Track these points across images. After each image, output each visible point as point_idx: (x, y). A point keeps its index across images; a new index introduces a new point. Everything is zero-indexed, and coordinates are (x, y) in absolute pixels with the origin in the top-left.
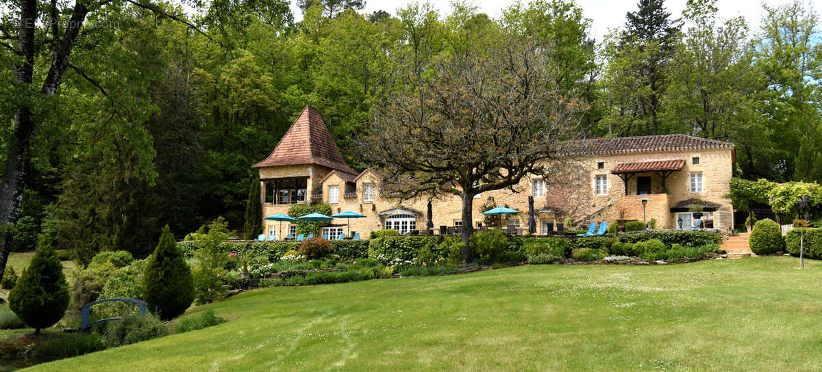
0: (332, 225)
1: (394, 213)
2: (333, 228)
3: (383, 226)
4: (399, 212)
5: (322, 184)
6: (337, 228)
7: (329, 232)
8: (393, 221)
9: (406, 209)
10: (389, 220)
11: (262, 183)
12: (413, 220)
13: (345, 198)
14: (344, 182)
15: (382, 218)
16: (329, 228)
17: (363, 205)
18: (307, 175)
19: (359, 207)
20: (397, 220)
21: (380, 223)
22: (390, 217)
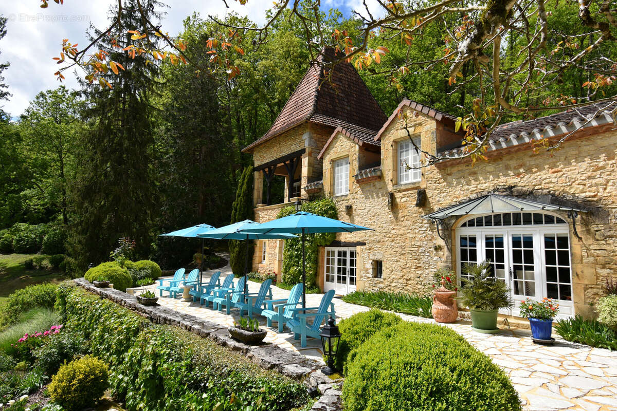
0: (337, 244)
1: (482, 210)
2: (342, 249)
3: (451, 250)
4: (500, 206)
5: (322, 158)
6: (348, 250)
7: (336, 258)
8: (481, 234)
9: (523, 195)
10: (469, 232)
11: (256, 174)
12: (556, 230)
13: (358, 182)
14: (357, 147)
15: (447, 226)
16: (336, 250)
17: (398, 196)
18: (302, 147)
19: (387, 200)
20: (493, 231)
21: (441, 242)
22: (471, 223)
